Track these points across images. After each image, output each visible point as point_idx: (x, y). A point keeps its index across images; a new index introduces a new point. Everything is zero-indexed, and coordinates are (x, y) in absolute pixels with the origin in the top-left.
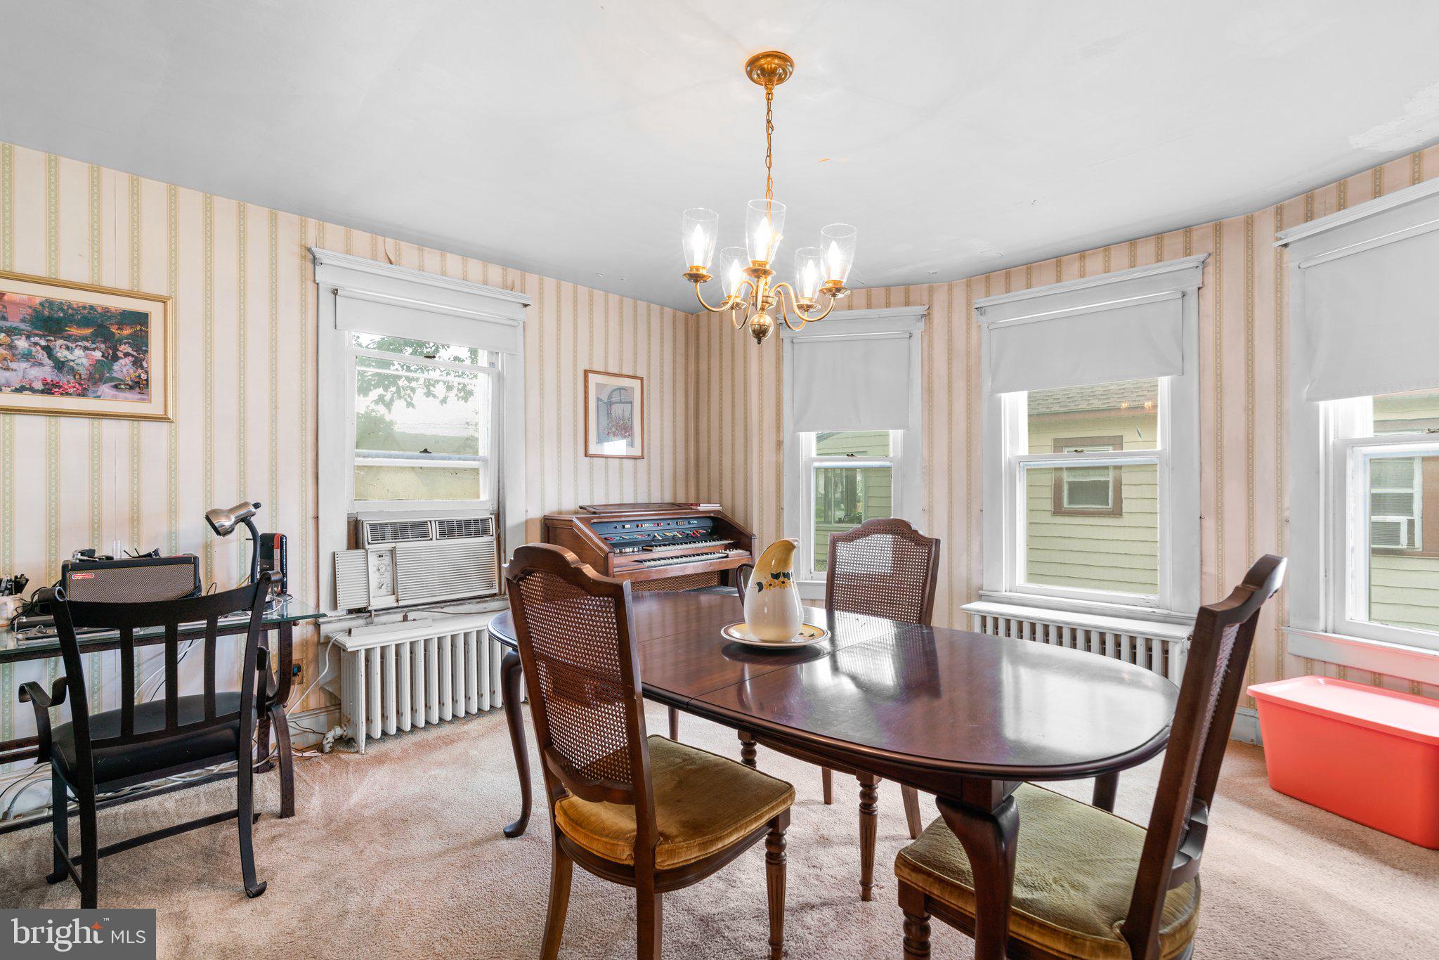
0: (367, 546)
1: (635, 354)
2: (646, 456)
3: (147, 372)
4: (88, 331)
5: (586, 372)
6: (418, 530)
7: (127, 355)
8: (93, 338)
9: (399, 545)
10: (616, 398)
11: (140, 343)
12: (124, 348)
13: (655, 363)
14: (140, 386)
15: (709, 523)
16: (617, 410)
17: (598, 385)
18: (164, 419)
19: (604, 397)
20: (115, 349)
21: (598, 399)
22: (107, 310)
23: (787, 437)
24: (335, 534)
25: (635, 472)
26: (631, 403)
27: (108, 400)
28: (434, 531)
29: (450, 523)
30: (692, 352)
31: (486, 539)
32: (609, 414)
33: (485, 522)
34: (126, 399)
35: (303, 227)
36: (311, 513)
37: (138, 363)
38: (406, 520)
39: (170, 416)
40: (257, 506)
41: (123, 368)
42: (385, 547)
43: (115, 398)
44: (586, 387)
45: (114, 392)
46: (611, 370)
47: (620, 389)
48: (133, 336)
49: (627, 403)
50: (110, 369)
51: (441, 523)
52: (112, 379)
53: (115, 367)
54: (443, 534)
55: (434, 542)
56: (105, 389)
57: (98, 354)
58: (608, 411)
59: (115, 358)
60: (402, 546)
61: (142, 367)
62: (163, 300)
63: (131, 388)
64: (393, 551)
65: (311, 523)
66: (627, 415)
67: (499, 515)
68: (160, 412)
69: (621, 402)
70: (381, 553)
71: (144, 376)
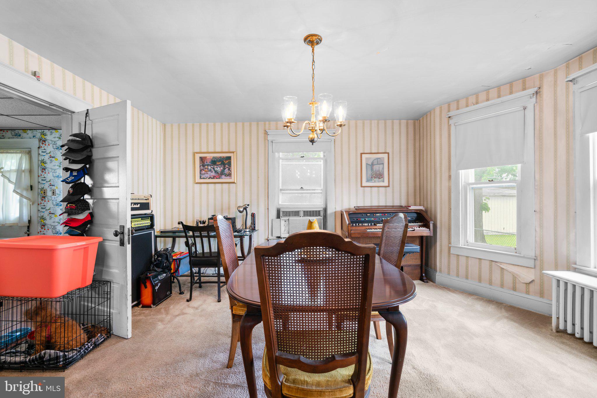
0: (281, 218)
1: (386, 143)
2: (391, 185)
3: (231, 171)
4: (220, 163)
5: (361, 154)
6: (296, 213)
7: (227, 167)
8: (221, 165)
9: (290, 218)
10: (375, 162)
11: (230, 164)
12: (227, 166)
13: (396, 146)
14: (229, 175)
15: (415, 215)
16: (376, 167)
17: (366, 158)
18: (234, 183)
19: (370, 163)
20: (225, 166)
21: (367, 164)
22: (223, 157)
23: (453, 173)
24: (273, 214)
25: (386, 193)
26: (383, 164)
27: (224, 179)
28: (302, 214)
29: (307, 211)
30: (417, 137)
31: (319, 217)
32: (372, 169)
33: (319, 211)
34: (227, 179)
35: (265, 125)
36: (267, 208)
37: (229, 169)
38: (293, 210)
39: (235, 182)
40: (248, 205)
41: (226, 171)
42: (287, 218)
43: (225, 179)
44: (361, 160)
45: (225, 177)
46: (373, 152)
47: (377, 159)
48: (228, 163)
49: (381, 164)
50: (224, 171)
51: (304, 212)
52: (225, 174)
53: (225, 171)
54: (304, 215)
55: (301, 218)
56: (223, 176)
57: (222, 168)
58: (371, 168)
59: (225, 169)
60: (291, 218)
61: (230, 170)
62: (233, 152)
63: (228, 176)
64: (288, 220)
65: (267, 210)
66: (381, 169)
67: (325, 210)
68: (233, 181)
69: (378, 164)
70: (286, 220)
71: (230, 172)
